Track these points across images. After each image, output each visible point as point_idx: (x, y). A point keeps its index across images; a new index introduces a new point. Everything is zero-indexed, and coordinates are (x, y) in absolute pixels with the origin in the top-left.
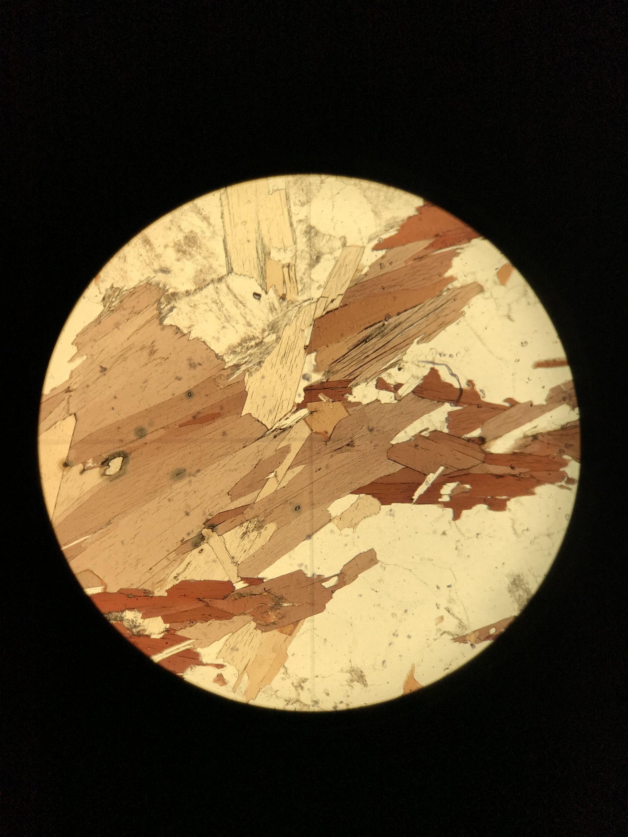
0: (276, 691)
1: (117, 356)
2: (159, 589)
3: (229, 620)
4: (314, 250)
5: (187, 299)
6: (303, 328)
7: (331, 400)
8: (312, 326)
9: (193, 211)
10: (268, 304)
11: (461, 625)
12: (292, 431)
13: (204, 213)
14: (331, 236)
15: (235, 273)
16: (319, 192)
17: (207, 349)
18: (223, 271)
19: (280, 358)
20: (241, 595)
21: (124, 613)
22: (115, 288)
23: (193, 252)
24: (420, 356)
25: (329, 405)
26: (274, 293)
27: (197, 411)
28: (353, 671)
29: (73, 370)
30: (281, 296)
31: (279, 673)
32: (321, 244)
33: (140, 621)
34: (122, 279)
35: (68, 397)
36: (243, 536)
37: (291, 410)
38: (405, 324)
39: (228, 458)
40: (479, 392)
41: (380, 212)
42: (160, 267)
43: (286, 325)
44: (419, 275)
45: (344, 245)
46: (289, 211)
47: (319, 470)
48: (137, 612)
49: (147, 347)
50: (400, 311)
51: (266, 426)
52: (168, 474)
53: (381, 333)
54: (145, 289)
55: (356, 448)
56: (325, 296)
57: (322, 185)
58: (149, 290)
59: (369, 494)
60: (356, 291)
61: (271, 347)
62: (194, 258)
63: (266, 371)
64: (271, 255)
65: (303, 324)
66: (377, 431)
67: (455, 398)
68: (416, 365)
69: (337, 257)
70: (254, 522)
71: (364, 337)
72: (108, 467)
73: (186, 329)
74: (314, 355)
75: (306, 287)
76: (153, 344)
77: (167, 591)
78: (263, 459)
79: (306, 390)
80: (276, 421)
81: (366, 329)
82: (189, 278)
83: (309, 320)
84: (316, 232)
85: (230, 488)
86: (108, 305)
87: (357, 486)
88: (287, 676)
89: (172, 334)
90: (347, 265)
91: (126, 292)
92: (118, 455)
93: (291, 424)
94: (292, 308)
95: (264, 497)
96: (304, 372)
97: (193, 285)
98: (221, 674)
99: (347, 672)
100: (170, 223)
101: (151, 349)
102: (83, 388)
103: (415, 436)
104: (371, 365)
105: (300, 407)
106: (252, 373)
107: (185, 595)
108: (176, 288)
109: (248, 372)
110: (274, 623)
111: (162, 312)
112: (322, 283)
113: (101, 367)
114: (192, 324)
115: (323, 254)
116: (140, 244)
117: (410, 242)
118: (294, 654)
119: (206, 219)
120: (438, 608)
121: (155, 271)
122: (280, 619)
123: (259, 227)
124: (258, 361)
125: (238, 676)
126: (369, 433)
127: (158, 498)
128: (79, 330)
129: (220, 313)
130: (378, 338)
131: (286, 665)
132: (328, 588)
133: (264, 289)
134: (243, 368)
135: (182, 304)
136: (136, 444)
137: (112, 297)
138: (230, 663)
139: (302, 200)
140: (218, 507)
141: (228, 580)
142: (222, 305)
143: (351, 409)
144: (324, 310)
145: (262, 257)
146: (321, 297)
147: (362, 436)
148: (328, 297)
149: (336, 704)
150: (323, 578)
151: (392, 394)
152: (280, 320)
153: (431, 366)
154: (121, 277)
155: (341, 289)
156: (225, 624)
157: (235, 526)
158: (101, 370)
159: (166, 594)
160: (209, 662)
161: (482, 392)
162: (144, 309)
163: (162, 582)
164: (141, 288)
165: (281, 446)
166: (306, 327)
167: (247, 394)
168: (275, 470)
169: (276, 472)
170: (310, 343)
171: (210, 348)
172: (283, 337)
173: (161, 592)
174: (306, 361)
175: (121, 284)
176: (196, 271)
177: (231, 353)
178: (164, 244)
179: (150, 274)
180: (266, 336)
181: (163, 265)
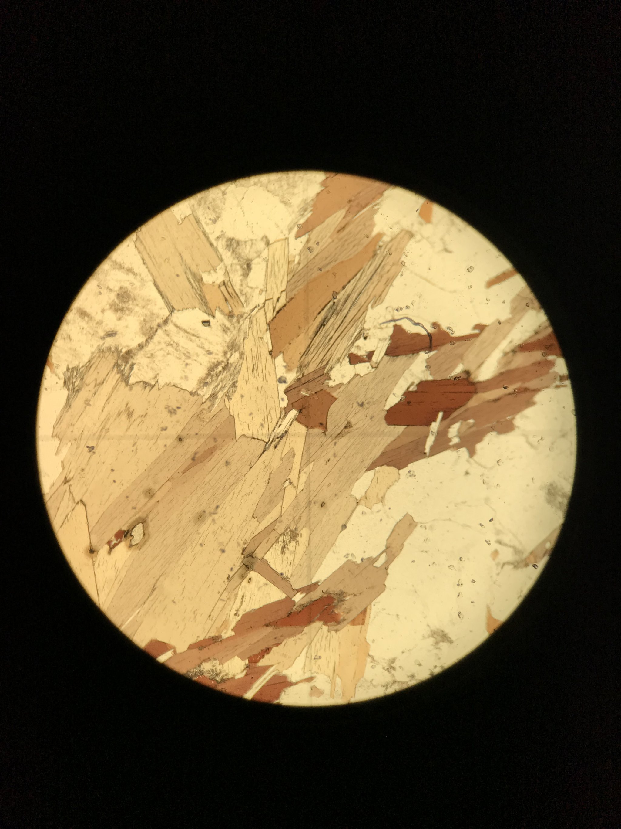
0: (371, 681)
1: (99, 431)
2: (225, 631)
3: (301, 634)
4: (241, 260)
5: (142, 352)
6: (260, 335)
7: (314, 392)
8: (268, 331)
9: (115, 268)
10: (219, 326)
11: (517, 551)
12: (290, 435)
13: (126, 266)
14: (252, 240)
15: (177, 310)
16: (224, 204)
17: (180, 391)
18: (165, 312)
19: (250, 372)
20: (303, 606)
21: (202, 666)
22: (72, 369)
23: (131, 306)
24: (379, 318)
25: (313, 398)
26: (221, 314)
27: (193, 452)
28: (434, 633)
29: (62, 460)
30: (228, 314)
31: (367, 663)
32: (246, 251)
33: (219, 667)
34: (74, 358)
35: (68, 488)
36: (282, 551)
37: (281, 416)
38: (353, 295)
39: (240, 484)
40: (447, 330)
41: (289, 200)
42: (105, 333)
43: (244, 340)
44: (348, 244)
45: (268, 244)
46: (204, 233)
47: (329, 461)
48: (213, 661)
49: (123, 411)
50: (344, 284)
51: (263, 441)
52: (190, 521)
53: (334, 311)
54: (100, 358)
55: (354, 427)
56: (269, 298)
57: (225, 196)
58: (104, 358)
59: (384, 465)
60: (296, 282)
61: (238, 365)
62: (133, 312)
63: (243, 389)
64: (204, 280)
65: (259, 332)
66: (367, 403)
67: (428, 345)
68: (378, 328)
69: (266, 258)
70: (288, 533)
71: (320, 322)
72: (132, 537)
73: (153, 380)
74: (281, 356)
75: (248, 296)
76: (127, 407)
77: (233, 630)
78: (272, 472)
79: (287, 392)
80: (270, 432)
81: (319, 313)
82: (136, 332)
83: (264, 326)
84: (237, 242)
85: (252, 512)
86: (71, 387)
87: (368, 462)
88: (376, 663)
89: (141, 390)
90: (279, 261)
91: (83, 368)
92: (137, 523)
93: (286, 429)
94: (243, 321)
95: (288, 506)
96: (278, 377)
97: (143, 337)
98: (314, 686)
99: (429, 637)
100: (98, 287)
101: (127, 412)
102: (79, 474)
103: (405, 394)
104: (338, 345)
106: (230, 396)
107: (251, 627)
108: (127, 346)
109: (226, 397)
110: (344, 620)
111: (124, 373)
112: (262, 287)
113: (88, 447)
114: (156, 373)
115: (251, 260)
116: (78, 319)
117: (328, 217)
118: (374, 640)
119: (130, 270)
120: (489, 544)
121: (103, 338)
122: (347, 613)
123: (182, 259)
124: (231, 383)
125: (330, 682)
126: (362, 408)
127: (190, 548)
128: (53, 422)
129: (178, 352)
130: (334, 317)
131: (371, 653)
132: (380, 567)
133: (210, 314)
134: (220, 395)
135: (140, 359)
136: (149, 505)
137: (72, 378)
138: (317, 672)
139: (212, 218)
140: (249, 533)
141: (286, 597)
142: (177, 344)
143: (335, 393)
144: (274, 311)
145: (196, 285)
146: (266, 300)
147: (355, 414)
148: (272, 298)
149: (431, 670)
150: (372, 559)
151: (368, 364)
152: (236, 337)
153: (392, 324)
154: (73, 356)
155: (281, 286)
157: (271, 544)
158: (89, 451)
159: (233, 633)
160: (299, 679)
161: (449, 329)
162: (106, 377)
163: (225, 623)
164: (95, 358)
165: (285, 452)
166: (263, 334)
167: (234, 417)
168: (288, 478)
169: (290, 479)
170: (272, 347)
171: (182, 389)
172: (246, 351)
173: (228, 633)
174: (276, 366)
175: (75, 363)
176: (140, 323)
177: (203, 386)
178: (100, 310)
179: (98, 342)
180: (230, 357)
181: (107, 329)
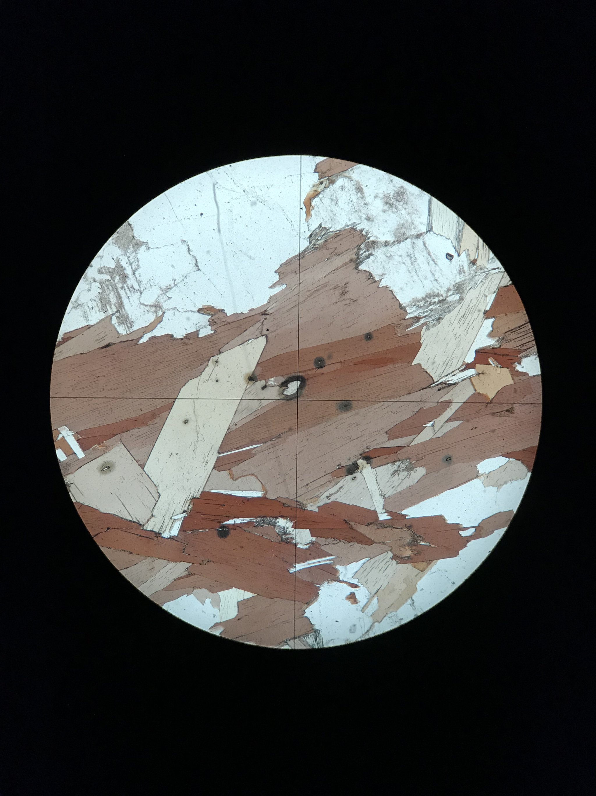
1: (313, 291)
2: (312, 504)
3: (369, 546)
5: (384, 249)
6: (487, 294)
7: (500, 366)
8: (495, 294)
10: (458, 265)
12: (457, 387)
15: (433, 232)
17: (393, 298)
18: (424, 229)
19: (459, 317)
20: (383, 525)
21: (278, 519)
22: (323, 228)
23: (399, 207)
25: (496, 370)
26: (466, 256)
27: (372, 353)
29: (272, 295)
30: (472, 260)
31: (406, 604)
33: (290, 529)
34: (330, 220)
35: (263, 319)
36: (393, 473)
37: (460, 368)
39: (392, 401)
42: (366, 215)
43: (471, 288)
47: (476, 428)
48: (289, 521)
49: (340, 287)
51: (432, 378)
52: (337, 403)
54: (349, 234)
55: (514, 415)
58: (352, 235)
59: (519, 460)
62: (399, 212)
63: (443, 327)
65: (487, 290)
70: (406, 463)
72: (287, 388)
73: (378, 277)
74: (491, 320)
76: (346, 286)
77: (318, 507)
78: (424, 408)
79: (477, 352)
80: (443, 376)
82: (390, 230)
83: (494, 288)
85: (389, 428)
86: (313, 242)
87: (508, 450)
88: (413, 607)
89: (365, 279)
91: (332, 233)
92: (297, 378)
93: (457, 381)
94: (480, 273)
95: (419, 442)
97: (393, 237)
98: (354, 593)
101: (343, 289)
105: (468, 366)
106: (429, 327)
107: (333, 515)
108: (376, 237)
109: (426, 326)
110: (409, 557)
111: (360, 257)
114: (384, 273)
116: (352, 191)
121: (362, 219)
122: (415, 555)
124: (438, 317)
125: (368, 598)
127: (324, 423)
128: (284, 261)
129: (412, 267)
131: (414, 597)
132: (464, 537)
133: (457, 251)
134: (422, 321)
135: (379, 253)
136: (314, 372)
137: (318, 235)
138: (363, 585)
140: (375, 442)
141: (374, 510)
142: (415, 259)
143: (517, 377)
150: (461, 527)
152: (466, 283)
154: (330, 218)
156: (365, 548)
157: (388, 462)
159: (317, 510)
160: (345, 580)
162: (345, 252)
163: (315, 499)
164: (346, 231)
165: (443, 399)
166: (490, 294)
167: (421, 346)
169: (434, 422)
170: (490, 308)
171: (395, 297)
172: (466, 299)
173: (313, 507)
174: (483, 325)
175: (328, 225)
176: (398, 225)
177: (414, 306)
178: (374, 195)
179: (356, 220)
180: (450, 296)
181: (369, 214)
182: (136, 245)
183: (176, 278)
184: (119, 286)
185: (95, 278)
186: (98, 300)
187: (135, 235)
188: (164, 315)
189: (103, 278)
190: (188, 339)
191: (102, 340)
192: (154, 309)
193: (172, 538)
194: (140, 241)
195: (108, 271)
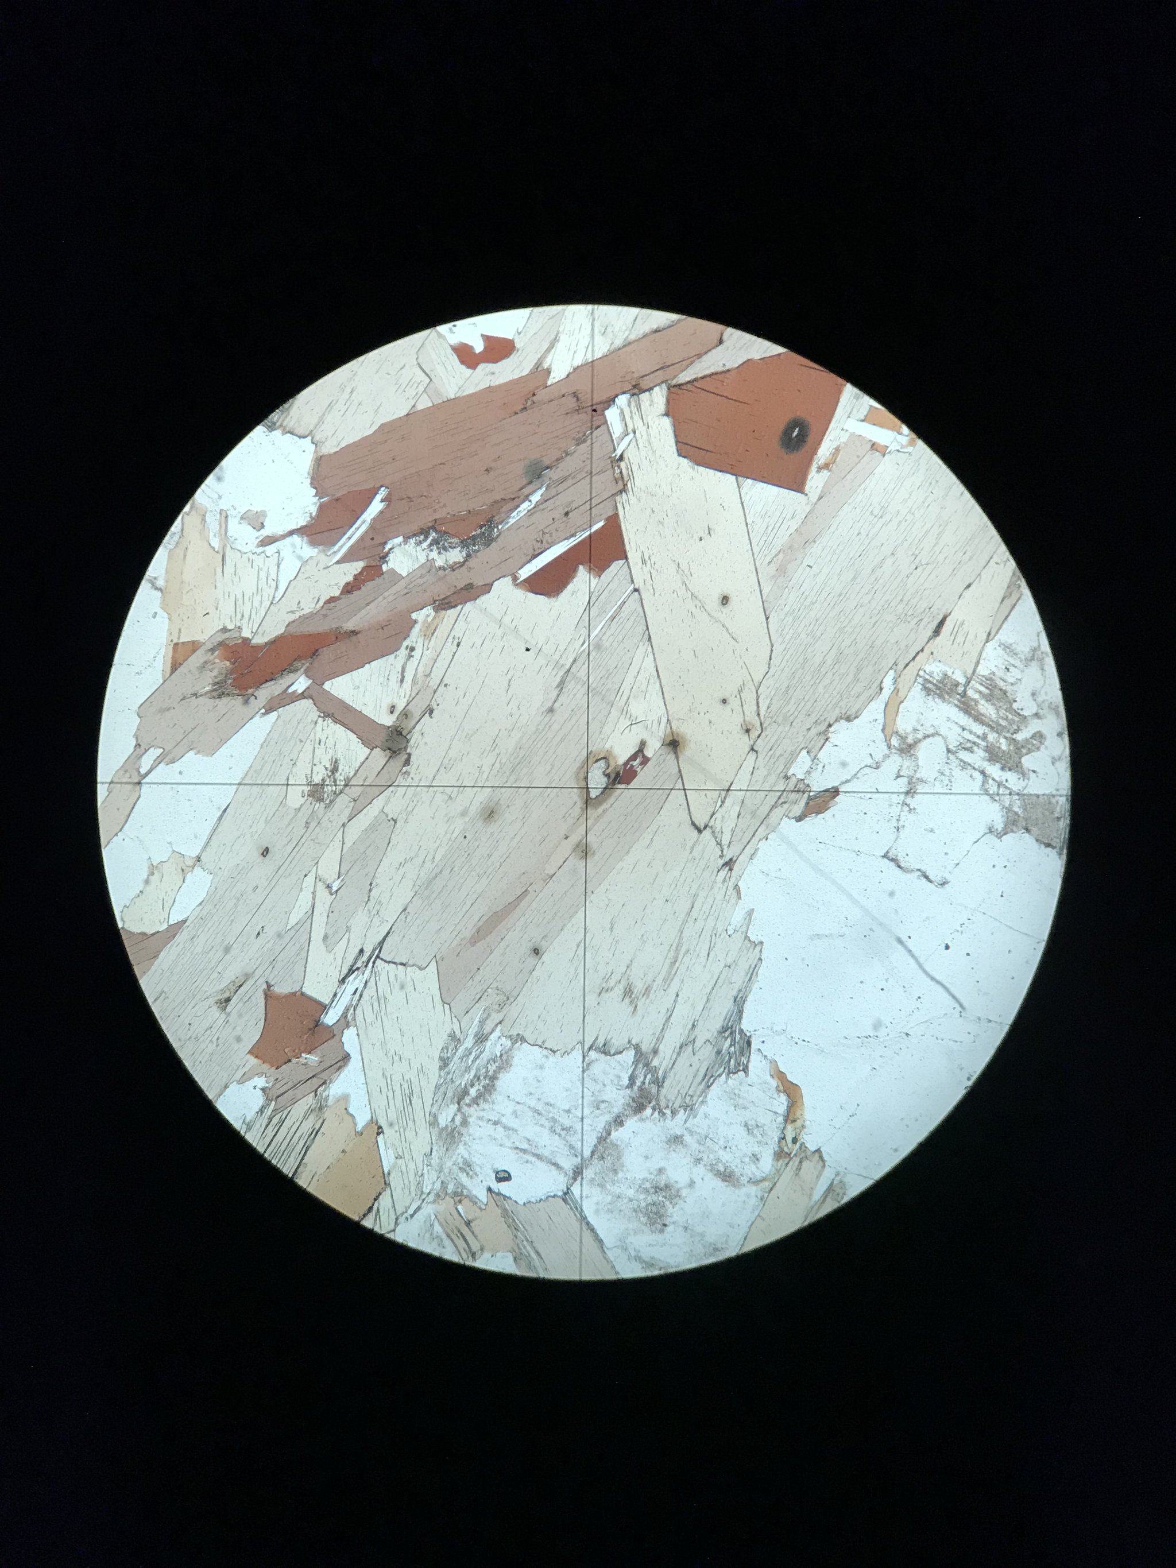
1: (680, 957)
2: (429, 619)
5: (616, 1110)
6: (399, 1161)
8: (386, 1172)
10: (478, 1173)
12: (335, 977)
15: (557, 1197)
17: (543, 1042)
18: (576, 1190)
19: (416, 1090)
20: (291, 671)
21: (465, 556)
22: (739, 1070)
23: (642, 1197)
25: (294, 1051)
26: (476, 1197)
27: (511, 931)
29: (740, 901)
30: (463, 1198)
33: (434, 554)
34: (736, 1092)
35: (725, 852)
36: (336, 765)
37: (354, 1010)
39: (423, 878)
42: (685, 1143)
43: (431, 1151)
47: (259, 934)
48: (446, 566)
49: (640, 997)
51: (386, 961)
52: (508, 806)
54: (690, 1093)
55: (212, 1001)
58: (684, 1095)
59: (153, 934)
61: (440, 1102)
62: (637, 1187)
63: (429, 1056)
64: (511, 1259)
65: (404, 1168)
70: (328, 796)
72: (606, 773)
73: (593, 1058)
74: (361, 1124)
75: (427, 1235)
76: (634, 1005)
77: (415, 622)
78: (365, 904)
79: (347, 1057)
80: (373, 979)
82: (630, 1148)
83: (394, 1180)
85: (397, 830)
86: (738, 1037)
87: (182, 937)
89: (612, 1038)
91: (718, 1073)
92: (600, 799)
93: (343, 987)
94: (435, 1187)
95: (331, 846)
97: (617, 1140)
98: (258, 530)
101: (633, 996)
106: (452, 1040)
107: (382, 628)
108: (642, 1120)
109: (458, 1037)
111: (645, 1068)
114: (587, 1072)
118: (154, 617)
122: (206, 662)
124: (450, 1067)
125: (230, 538)
127: (504, 761)
129: (551, 1115)
131: (159, 594)
132: (148, 749)
133: (497, 1195)
134: (469, 1042)
135: (618, 1098)
136: (581, 831)
137: (738, 1053)
138: (253, 554)
140: (400, 793)
141: (323, 683)
142: (555, 1131)
143: (252, 1064)
144: (378, 1209)
147: (211, 1027)
150: (165, 761)
152: (445, 1155)
154: (739, 1095)
156: (292, 612)
157: (358, 775)
159: (414, 616)
160: (288, 540)
162: (676, 1059)
163: (430, 632)
164: (698, 1093)
165: (343, 944)
166: (395, 1165)
167: (442, 1001)
168: (334, 896)
169: (332, 894)
170: (377, 1142)
171: (540, 1046)
172: (426, 1128)
173: (423, 615)
174: (368, 1107)
175: (734, 1081)
176: (623, 1166)
177: (501, 1056)
178: (697, 1185)
179: (696, 1123)
180: (456, 1115)
181: (682, 1149)
182: (1014, 821)
183: (911, 817)
184: (992, 737)
185: (1040, 721)
186: (1009, 688)
187: (1026, 835)
188: (886, 744)
189: (1028, 729)
190: (820, 734)
191: (956, 630)
192: (910, 740)
193: (611, 401)
194: (1012, 831)
195: (1026, 747)
